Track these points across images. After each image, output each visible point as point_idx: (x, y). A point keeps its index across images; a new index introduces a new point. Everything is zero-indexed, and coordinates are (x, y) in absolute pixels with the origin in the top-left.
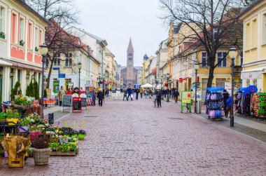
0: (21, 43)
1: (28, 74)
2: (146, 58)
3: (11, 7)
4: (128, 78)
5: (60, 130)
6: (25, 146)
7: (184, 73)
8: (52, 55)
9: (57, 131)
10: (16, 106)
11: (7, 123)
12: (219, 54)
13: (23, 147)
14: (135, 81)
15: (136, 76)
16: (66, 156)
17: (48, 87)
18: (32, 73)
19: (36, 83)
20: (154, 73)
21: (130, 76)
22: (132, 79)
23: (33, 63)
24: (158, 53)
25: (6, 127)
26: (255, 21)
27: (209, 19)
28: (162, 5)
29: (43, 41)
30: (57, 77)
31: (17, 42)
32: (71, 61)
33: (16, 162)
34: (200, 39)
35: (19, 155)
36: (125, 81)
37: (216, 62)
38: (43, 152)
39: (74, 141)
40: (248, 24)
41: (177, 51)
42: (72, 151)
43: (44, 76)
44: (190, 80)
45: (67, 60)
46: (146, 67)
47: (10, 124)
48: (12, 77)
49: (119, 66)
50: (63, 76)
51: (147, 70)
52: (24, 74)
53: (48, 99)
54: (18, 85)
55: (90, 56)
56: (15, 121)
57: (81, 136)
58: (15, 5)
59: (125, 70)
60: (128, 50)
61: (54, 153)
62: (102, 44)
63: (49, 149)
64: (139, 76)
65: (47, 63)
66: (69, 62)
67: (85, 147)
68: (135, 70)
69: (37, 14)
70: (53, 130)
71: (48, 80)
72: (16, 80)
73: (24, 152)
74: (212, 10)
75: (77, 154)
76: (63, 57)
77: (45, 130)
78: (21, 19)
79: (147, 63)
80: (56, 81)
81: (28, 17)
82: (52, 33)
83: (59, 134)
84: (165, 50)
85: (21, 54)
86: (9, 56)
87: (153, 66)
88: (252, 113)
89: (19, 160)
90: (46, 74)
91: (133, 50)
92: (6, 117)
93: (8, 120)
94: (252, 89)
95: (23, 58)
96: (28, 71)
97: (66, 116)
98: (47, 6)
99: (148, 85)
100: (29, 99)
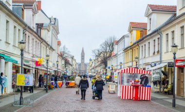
2: (91, 60)
4: (81, 69)
15: (86, 68)
20: (94, 68)
51: (91, 66)
59: (80, 65)
60: (82, 53)
64: (88, 68)
68: (86, 65)
91: (84, 53)
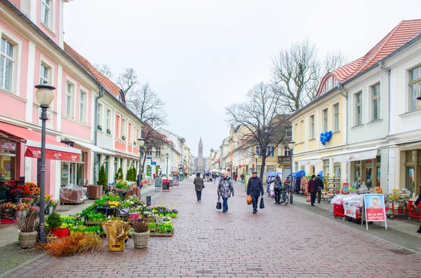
0: (123, 138)
1: (128, 162)
2: (212, 151)
3: (116, 110)
4: (199, 165)
5: (156, 209)
6: (125, 231)
7: (242, 162)
8: (146, 148)
9: (153, 211)
10: (117, 189)
11: (109, 206)
12: (269, 147)
13: (123, 232)
14: (204, 167)
15: (205, 164)
16: (163, 236)
17: (143, 171)
18: (131, 162)
19: (134, 169)
20: (219, 162)
21: (200, 164)
22: (201, 165)
23: (132, 153)
24: (221, 147)
25: (108, 210)
26: (302, 121)
27: (262, 121)
28: (227, 111)
29: (140, 137)
30: (150, 164)
31: (120, 137)
32: (160, 152)
33: (116, 246)
34: (255, 137)
35: (120, 239)
36: (197, 167)
37: (267, 154)
38: (143, 236)
39: (168, 220)
40: (296, 124)
41: (236, 146)
42: (169, 232)
43: (140, 164)
44: (247, 166)
45: (157, 152)
46: (213, 157)
47: (111, 207)
48: (116, 164)
49: (193, 157)
50: (155, 163)
51: (213, 160)
52: (125, 162)
53: (143, 181)
54: (120, 170)
55: (173, 149)
56: (116, 203)
57: (173, 214)
58: (119, 109)
59: (197, 160)
60: (199, 145)
61: (152, 234)
62: (182, 141)
63: (149, 232)
64: (207, 163)
65: (142, 154)
66: (158, 153)
67: (178, 225)
68: (204, 160)
69: (135, 117)
70: (150, 211)
71: (143, 167)
72: (119, 166)
73: (124, 236)
74: (264, 115)
75: (173, 233)
76: (154, 150)
77: (143, 210)
78: (123, 120)
79: (213, 154)
80: (149, 167)
81: (129, 119)
82: (147, 131)
83: (155, 213)
84: (227, 146)
85: (123, 146)
86: (114, 148)
87: (217, 157)
88: (301, 192)
89: (119, 244)
90: (142, 162)
92: (108, 200)
93: (110, 203)
94: (302, 173)
95: (125, 149)
96: (129, 159)
97: (157, 194)
98: (142, 112)
99: (214, 170)
100: (129, 183)
